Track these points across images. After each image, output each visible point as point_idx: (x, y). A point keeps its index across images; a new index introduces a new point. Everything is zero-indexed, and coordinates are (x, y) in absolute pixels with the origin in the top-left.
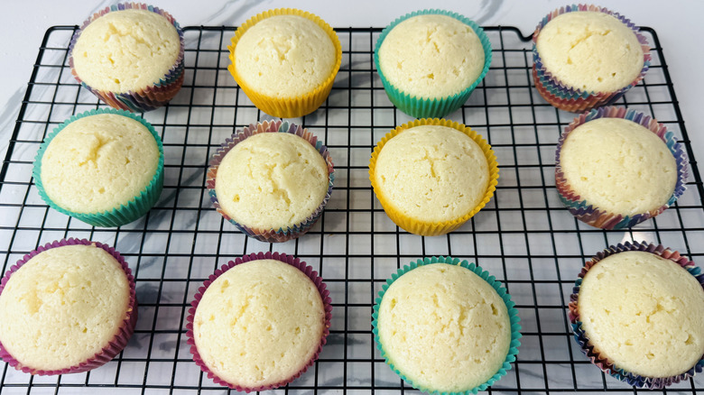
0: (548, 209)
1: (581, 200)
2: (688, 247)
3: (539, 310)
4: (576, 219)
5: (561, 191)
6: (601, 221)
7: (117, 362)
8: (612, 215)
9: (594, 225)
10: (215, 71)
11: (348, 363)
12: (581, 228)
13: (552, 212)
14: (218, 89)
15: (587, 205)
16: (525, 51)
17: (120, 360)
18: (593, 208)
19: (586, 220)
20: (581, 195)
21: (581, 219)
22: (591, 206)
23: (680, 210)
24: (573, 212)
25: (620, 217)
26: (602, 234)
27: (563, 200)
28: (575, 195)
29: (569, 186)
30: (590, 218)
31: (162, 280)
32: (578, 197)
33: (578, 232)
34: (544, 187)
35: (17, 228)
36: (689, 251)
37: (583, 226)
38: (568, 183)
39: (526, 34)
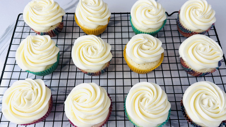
0: (178, 70)
1: (189, 68)
2: (222, 82)
3: (177, 102)
4: (187, 73)
5: (182, 65)
6: (195, 74)
7: (44, 122)
8: (199, 73)
9: (193, 75)
10: (72, 27)
11: (117, 121)
12: (189, 76)
13: (180, 71)
14: (73, 33)
15: (191, 69)
16: (169, 19)
17: (45, 121)
18: (193, 70)
19: (190, 74)
20: (189, 66)
21: (189, 73)
22: (192, 70)
23: (220, 70)
24: (186, 71)
25: (201, 73)
26: (195, 78)
27: (183, 68)
28: (187, 67)
29: (185, 64)
30: (192, 73)
31: (57, 95)
32: (188, 67)
33: (188, 77)
34: (177, 63)
35: (11, 79)
36: (223, 83)
37: (189, 75)
38: (185, 63)
39: (169, 14)
